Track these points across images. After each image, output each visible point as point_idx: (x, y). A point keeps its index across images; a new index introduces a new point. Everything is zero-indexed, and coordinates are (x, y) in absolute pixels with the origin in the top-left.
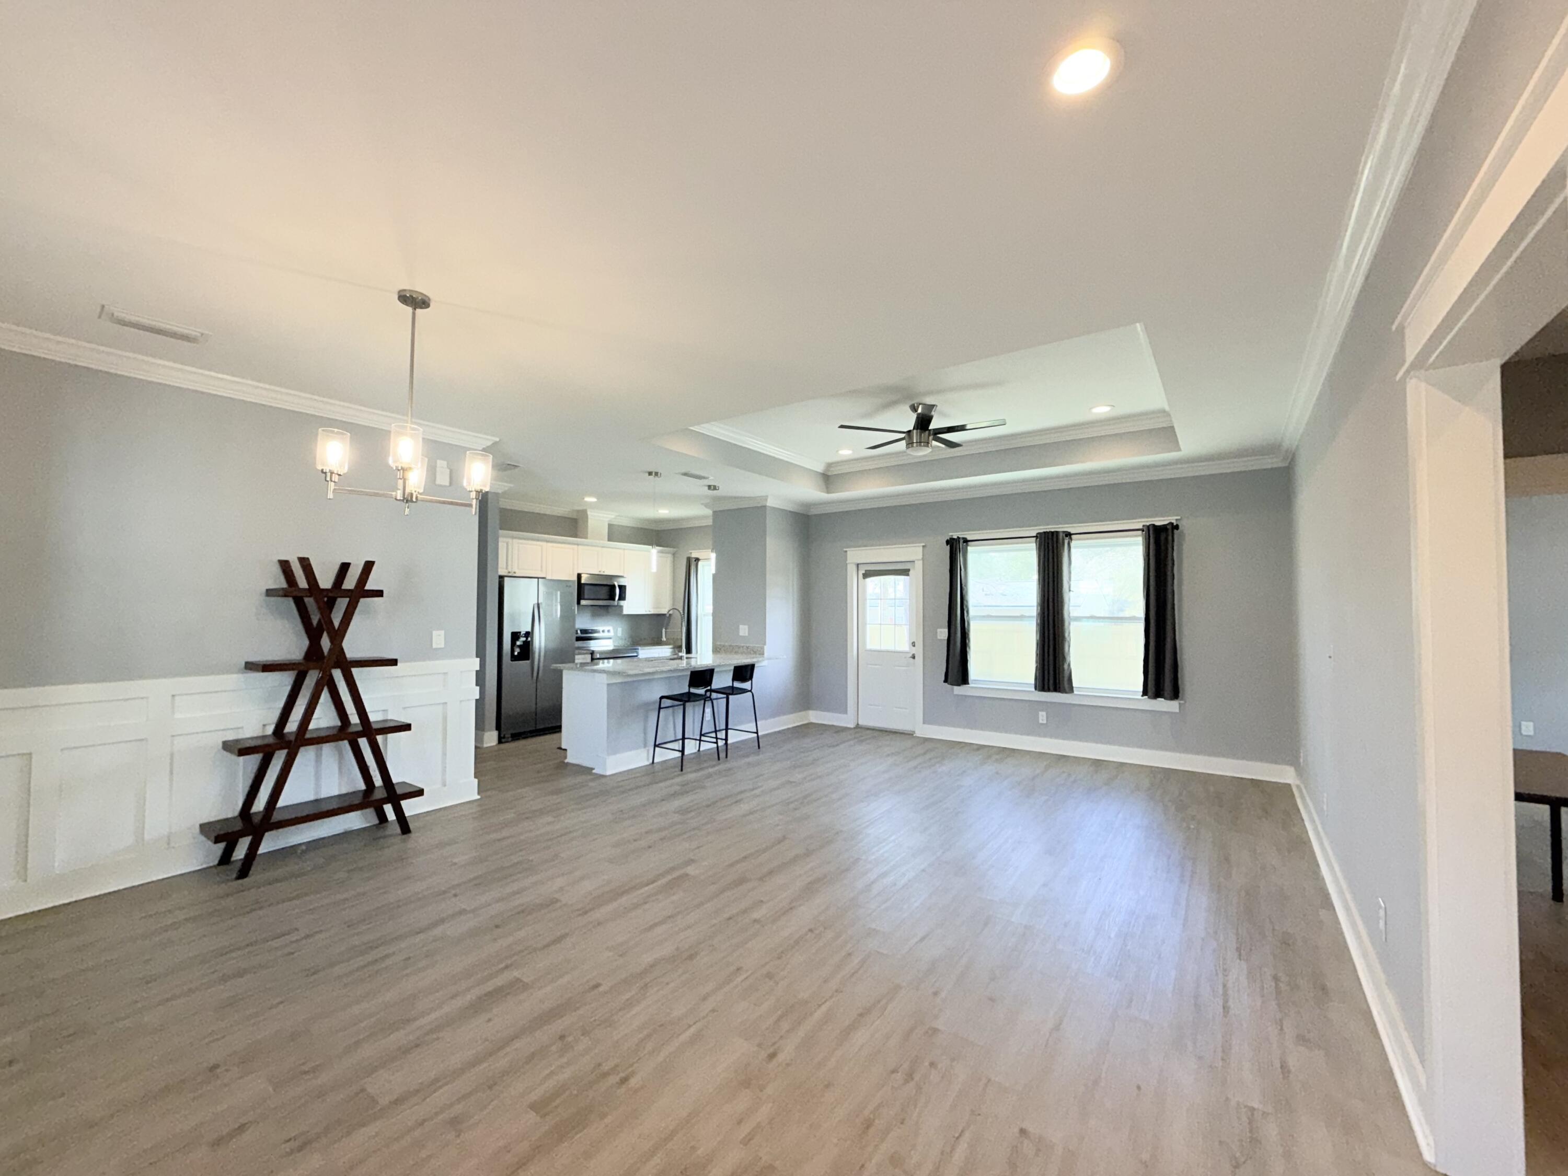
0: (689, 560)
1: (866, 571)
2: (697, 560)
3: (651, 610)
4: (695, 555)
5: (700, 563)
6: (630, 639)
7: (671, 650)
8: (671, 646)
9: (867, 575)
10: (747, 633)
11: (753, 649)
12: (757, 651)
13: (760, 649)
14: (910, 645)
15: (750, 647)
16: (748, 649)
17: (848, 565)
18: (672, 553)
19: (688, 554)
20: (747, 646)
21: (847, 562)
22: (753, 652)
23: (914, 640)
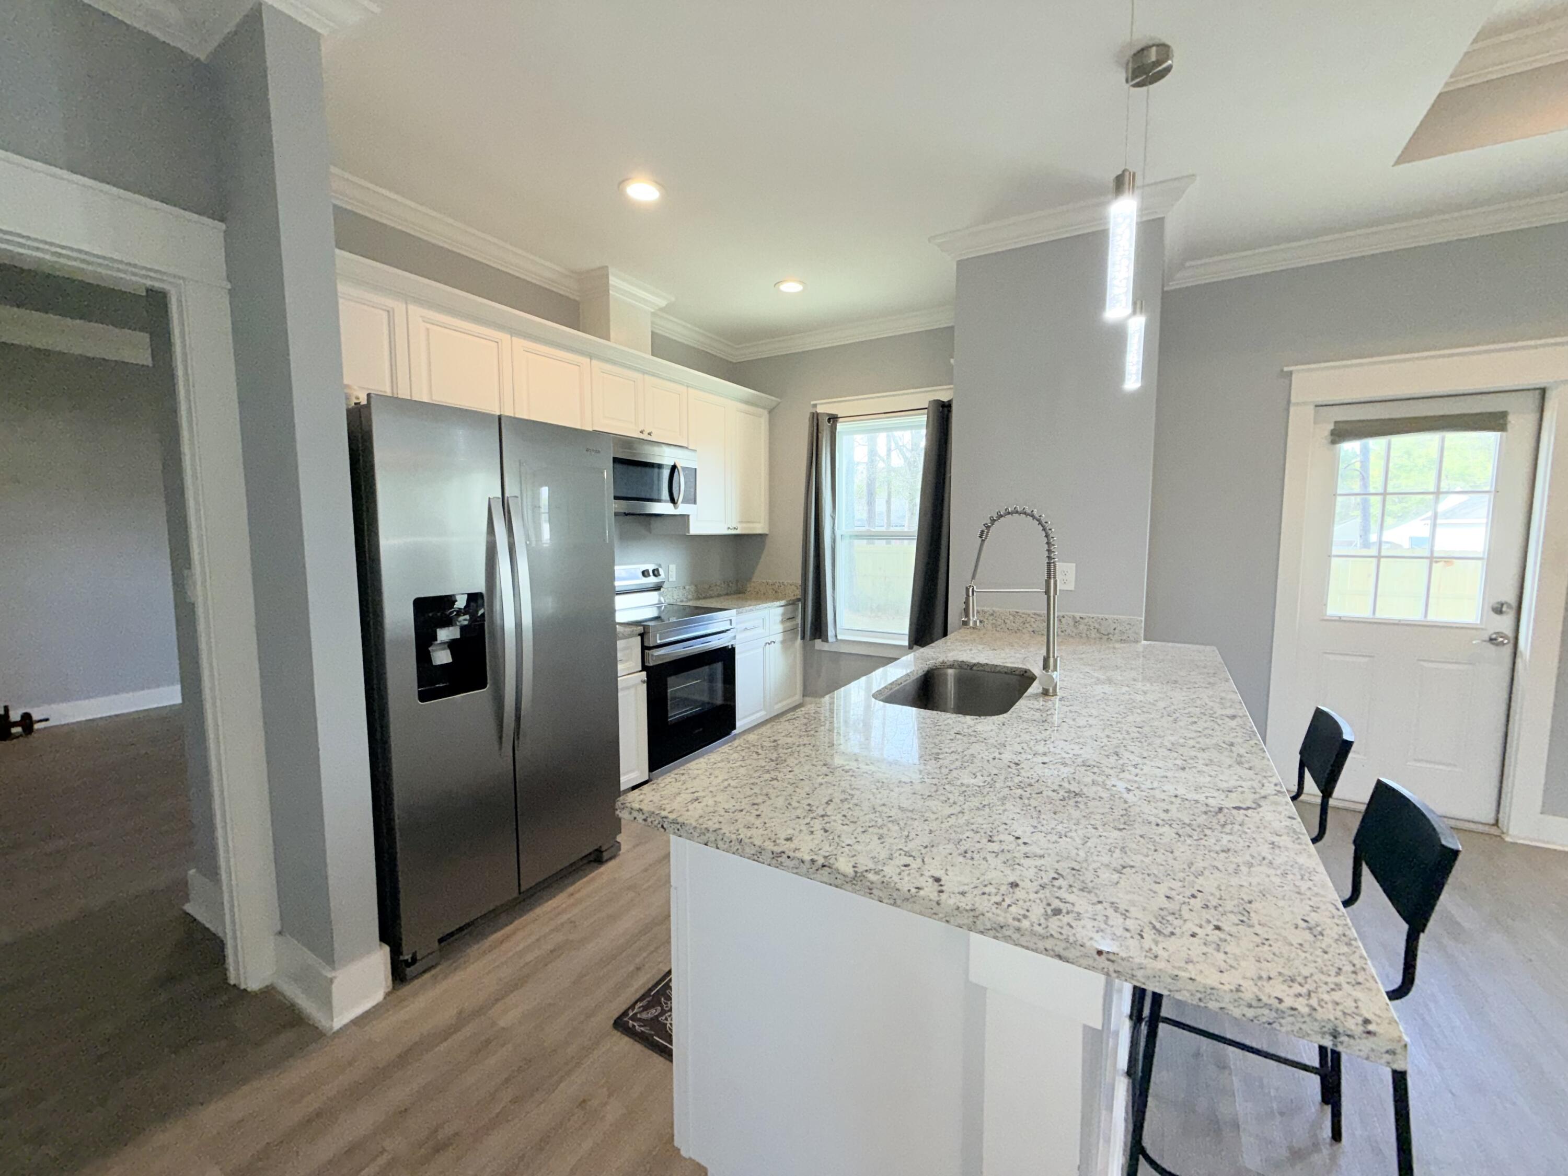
0: (815, 419)
1: (1336, 423)
2: (833, 419)
3: (739, 526)
4: (824, 408)
5: (840, 427)
6: (693, 588)
7: (781, 610)
8: (783, 603)
9: (1341, 433)
10: (1073, 584)
11: (1097, 626)
12: (1112, 631)
13: (1128, 627)
14: (1488, 608)
15: (1086, 621)
16: (1082, 627)
17: (1292, 409)
18: (779, 403)
19: (815, 406)
20: (1074, 618)
21: (1289, 402)
22: (1098, 635)
23: (1510, 597)
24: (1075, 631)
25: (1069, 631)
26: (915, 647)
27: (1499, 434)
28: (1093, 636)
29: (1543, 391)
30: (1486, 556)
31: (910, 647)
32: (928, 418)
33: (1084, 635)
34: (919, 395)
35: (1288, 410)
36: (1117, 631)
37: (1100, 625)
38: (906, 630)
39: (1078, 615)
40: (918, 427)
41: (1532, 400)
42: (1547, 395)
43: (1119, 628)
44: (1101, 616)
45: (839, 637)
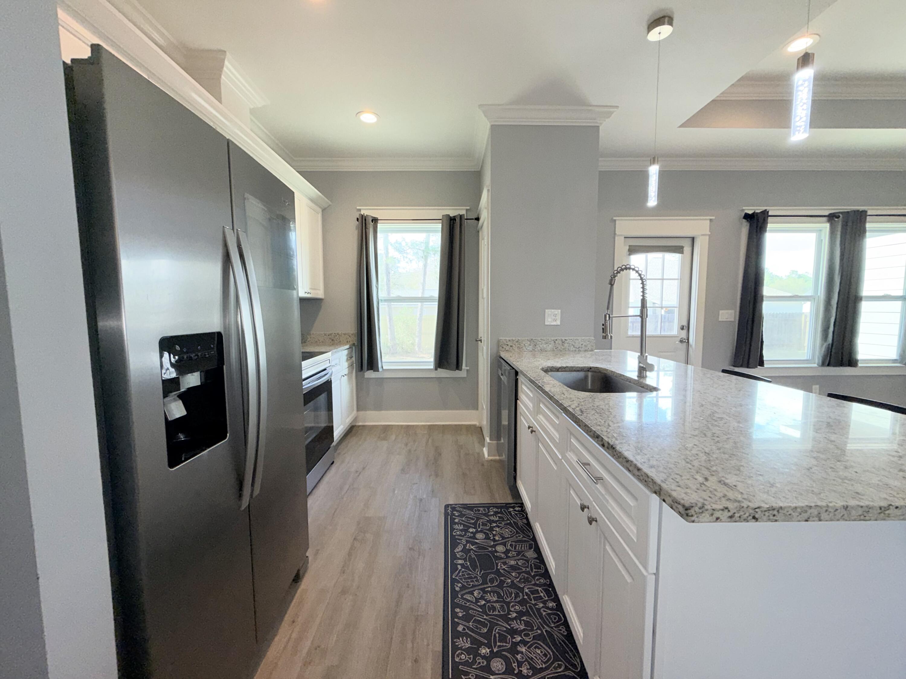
0: (362, 218)
1: (629, 246)
2: (375, 220)
3: (312, 291)
4: (367, 212)
5: (379, 226)
7: (346, 352)
9: (632, 250)
10: (559, 321)
11: (573, 344)
12: (581, 346)
13: (588, 343)
14: (679, 329)
15: (568, 341)
16: (566, 345)
17: (616, 238)
18: (330, 205)
19: (360, 210)
20: (562, 340)
21: (615, 234)
22: (574, 349)
23: (685, 324)
24: (563, 347)
25: (559, 348)
26: (439, 369)
27: (681, 255)
28: (572, 349)
29: (693, 239)
30: (678, 306)
31: (436, 369)
32: (442, 225)
33: (567, 349)
34: (436, 211)
35: (614, 238)
36: (583, 346)
37: (575, 343)
38: (432, 359)
39: (563, 339)
40: (435, 231)
41: (689, 241)
42: (695, 240)
43: (584, 344)
44: (575, 338)
45: (384, 368)
